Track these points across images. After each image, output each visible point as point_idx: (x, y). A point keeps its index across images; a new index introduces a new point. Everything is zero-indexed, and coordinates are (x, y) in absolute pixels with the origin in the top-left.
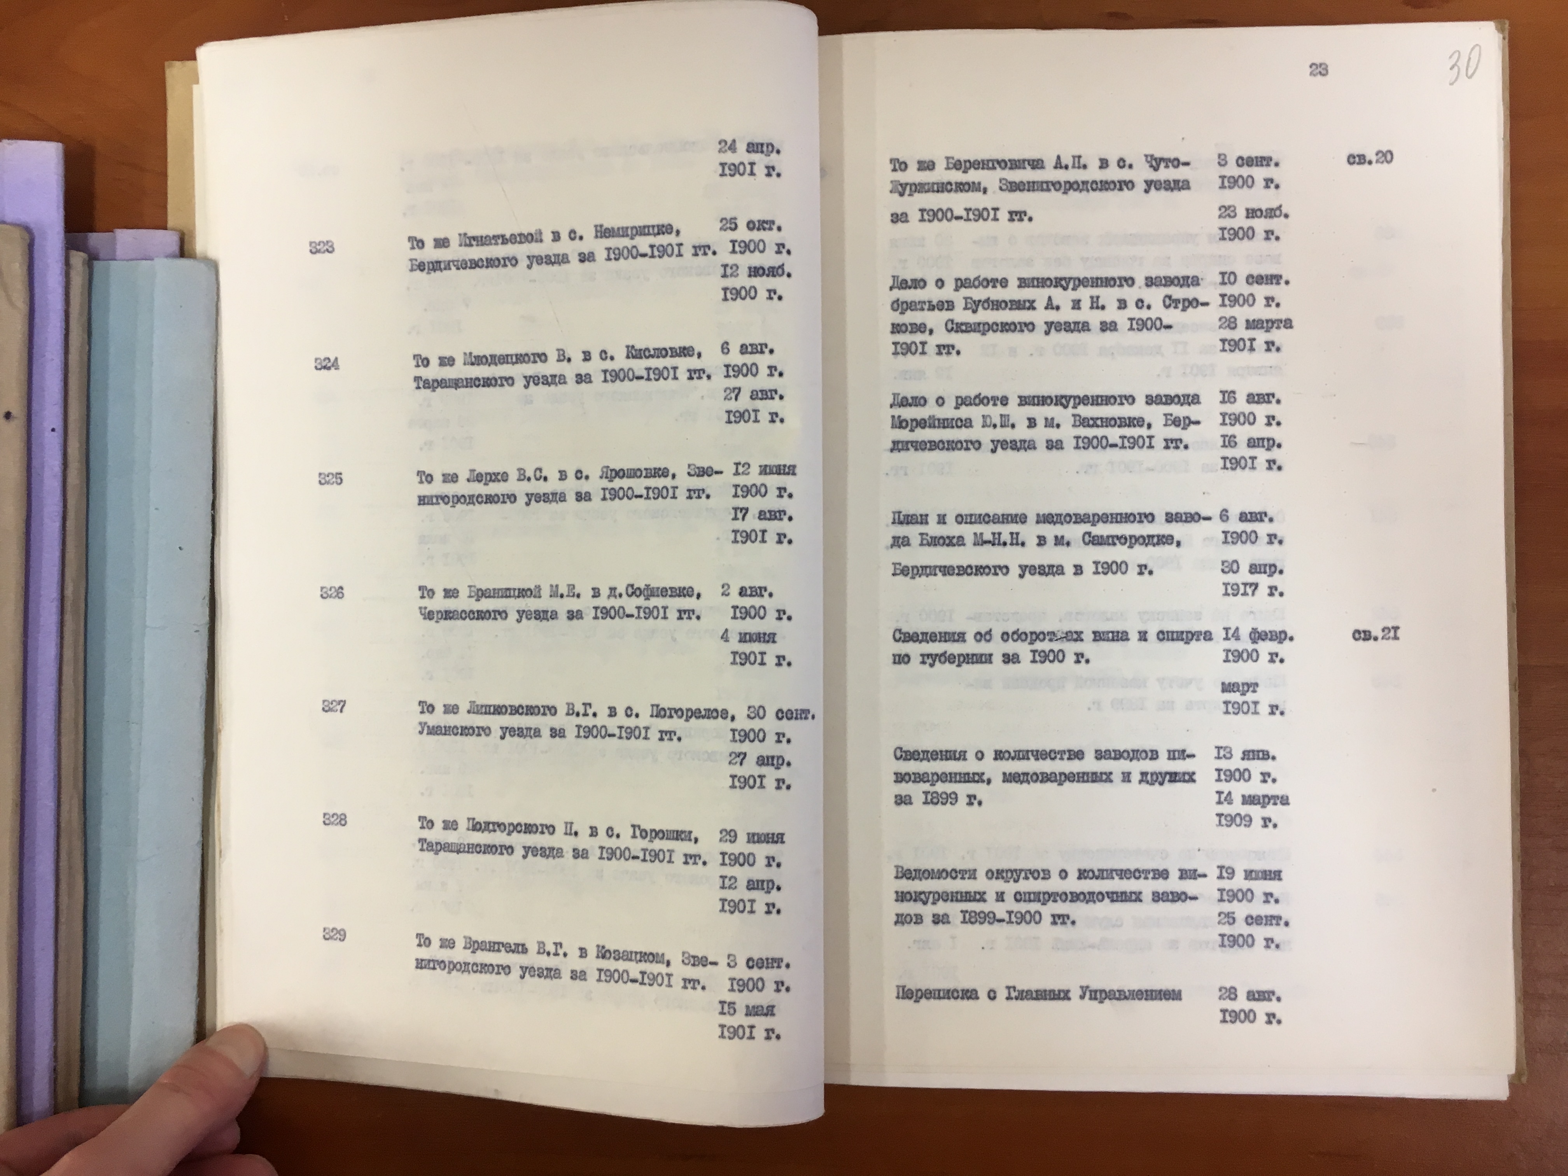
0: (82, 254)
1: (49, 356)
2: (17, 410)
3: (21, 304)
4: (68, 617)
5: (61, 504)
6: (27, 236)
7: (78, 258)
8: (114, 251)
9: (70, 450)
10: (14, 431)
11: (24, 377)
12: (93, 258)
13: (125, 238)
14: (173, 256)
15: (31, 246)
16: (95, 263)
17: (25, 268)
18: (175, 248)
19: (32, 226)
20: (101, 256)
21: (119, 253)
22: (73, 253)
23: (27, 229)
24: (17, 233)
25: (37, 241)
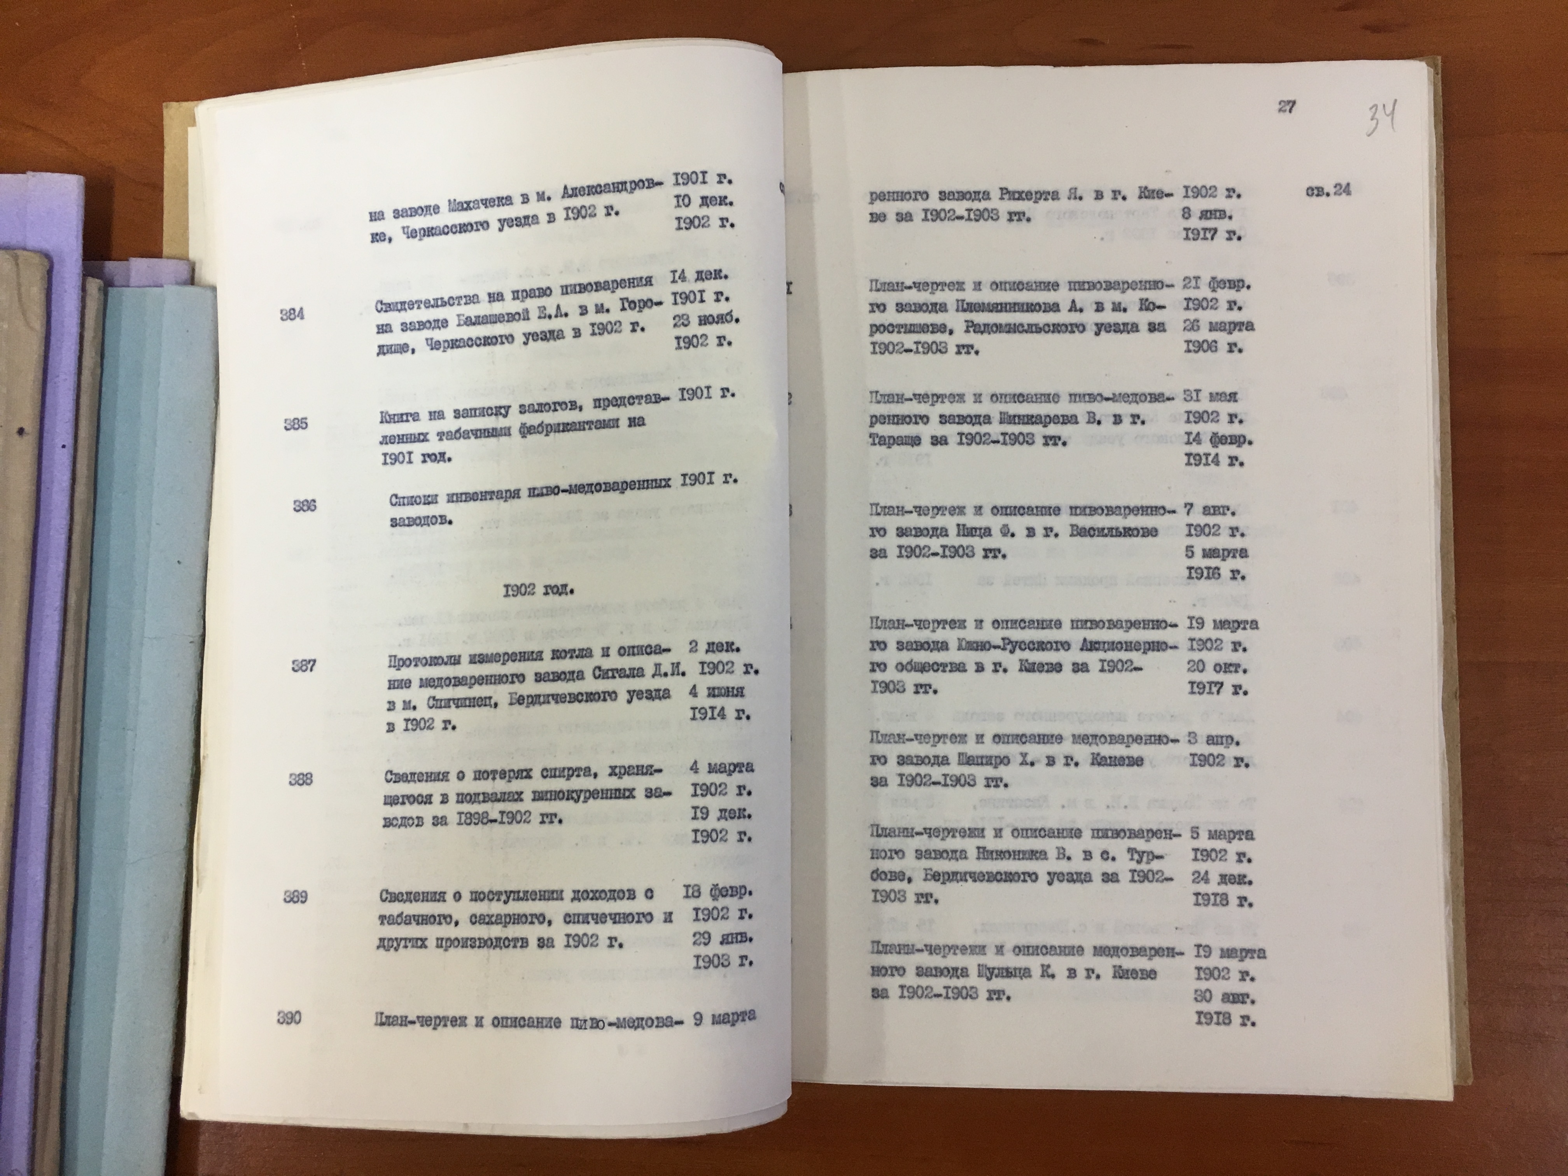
0: (98, 281)
1: (62, 377)
2: (30, 426)
3: (38, 324)
4: (70, 626)
5: (68, 517)
6: (46, 263)
7: (94, 285)
8: (128, 277)
9: (78, 466)
10: (25, 447)
11: (38, 397)
12: (108, 284)
13: (139, 266)
14: (185, 283)
15: (50, 272)
16: (110, 289)
17: (44, 292)
18: (185, 275)
19: (52, 254)
20: (116, 283)
21: (133, 281)
22: (90, 279)
23: (47, 256)
24: (36, 259)
25: (56, 267)
